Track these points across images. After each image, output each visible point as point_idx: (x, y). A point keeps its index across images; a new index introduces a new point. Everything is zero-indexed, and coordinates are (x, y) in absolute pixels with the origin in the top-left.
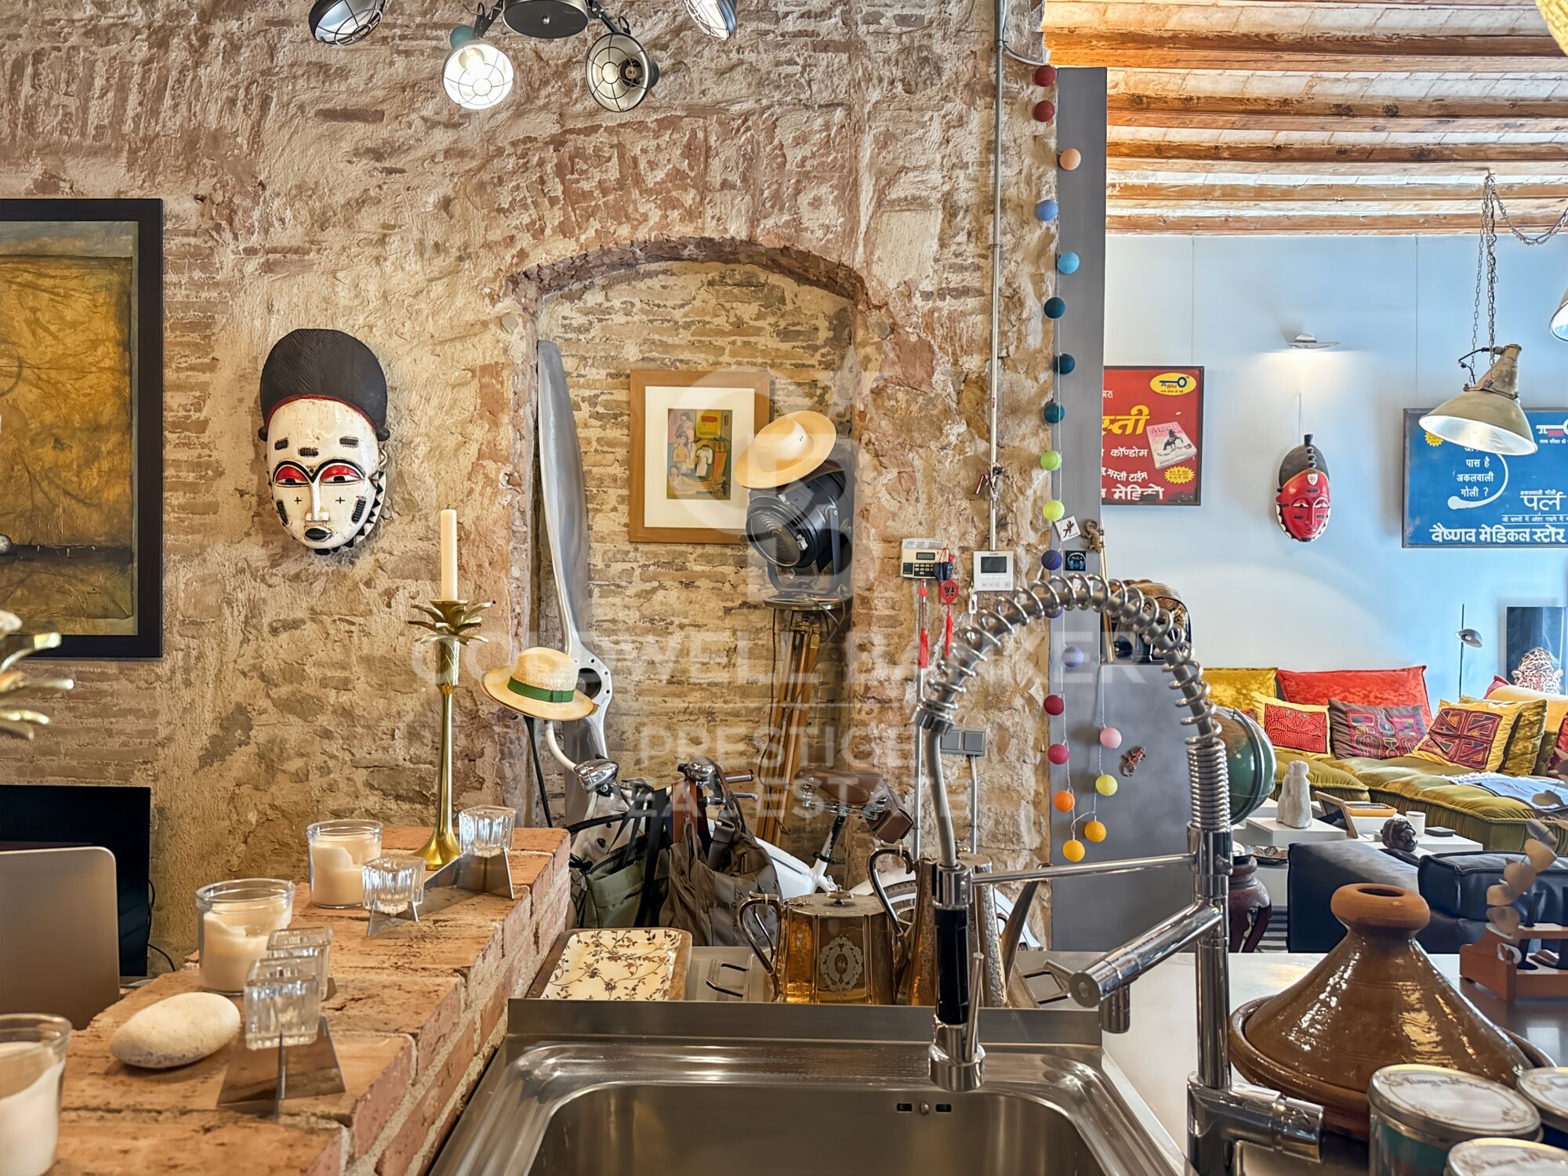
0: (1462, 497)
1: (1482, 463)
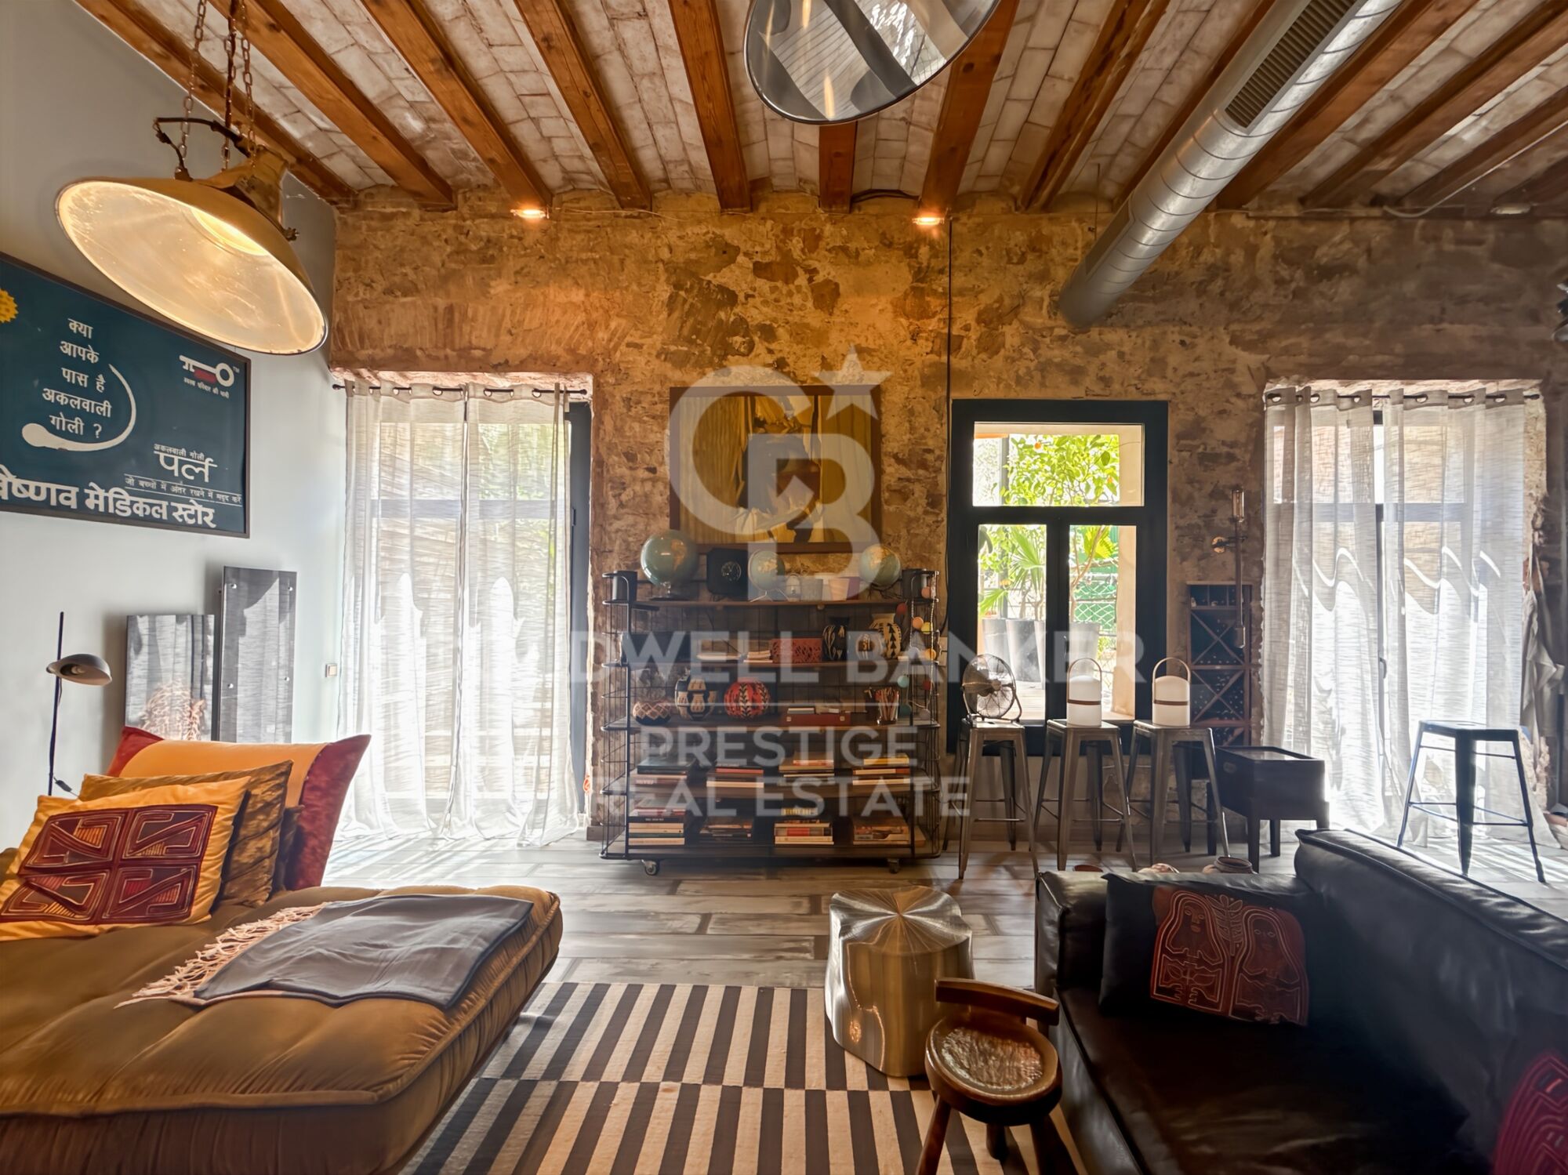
0: (52, 430)
1: (92, 381)
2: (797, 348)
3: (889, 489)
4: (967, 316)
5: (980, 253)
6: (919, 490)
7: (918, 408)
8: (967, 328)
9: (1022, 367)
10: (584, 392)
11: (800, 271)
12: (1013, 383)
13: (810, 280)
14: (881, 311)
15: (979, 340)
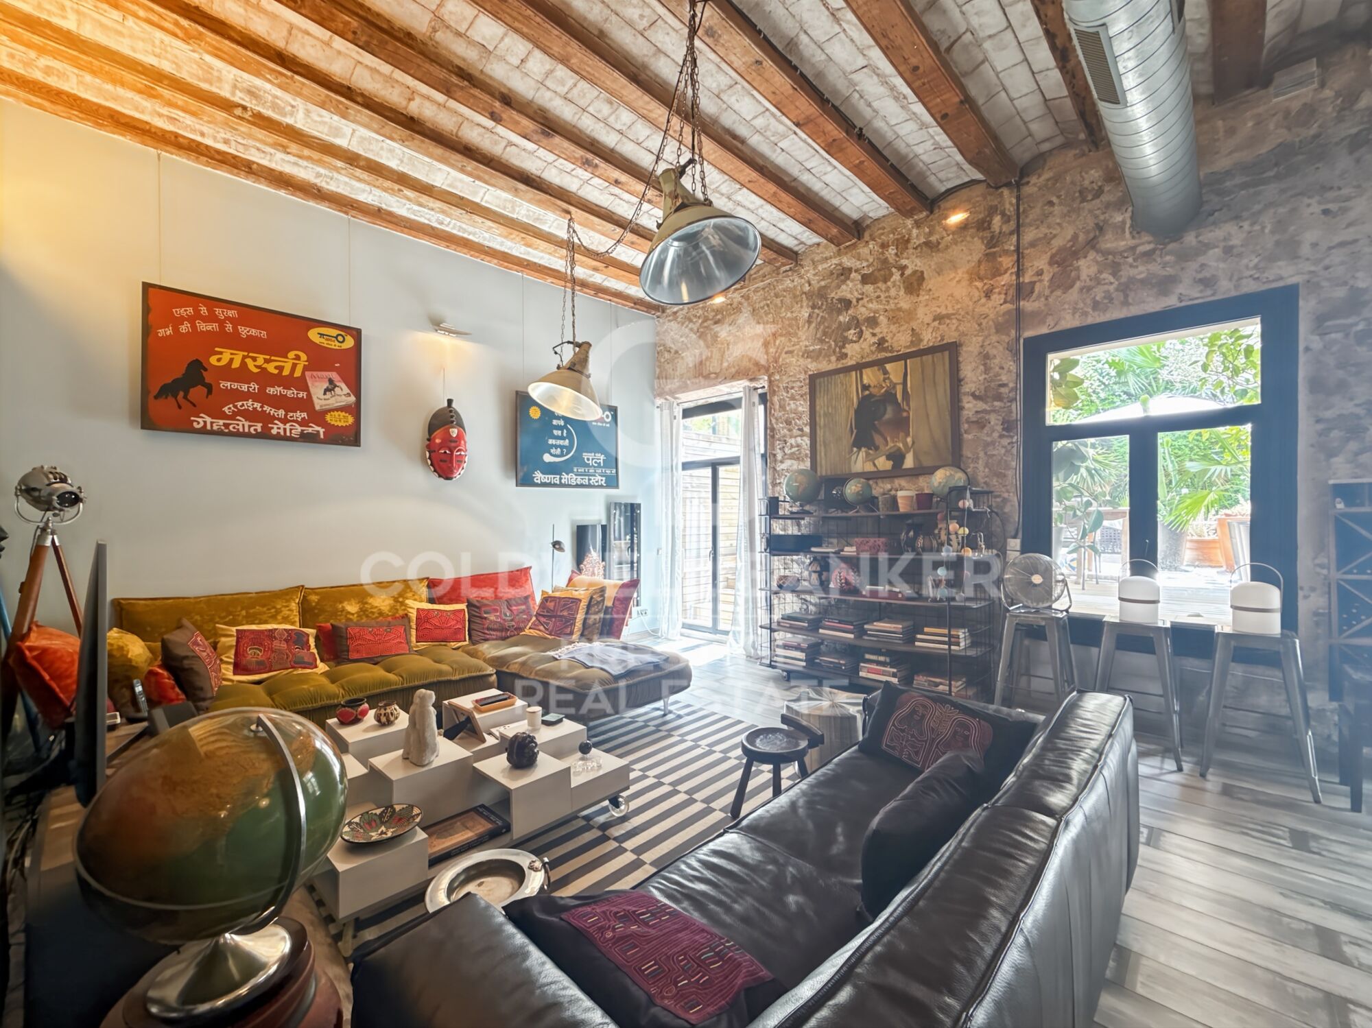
0: (551, 454)
1: (563, 433)
2: (893, 328)
3: (968, 421)
4: (1039, 262)
5: (1051, 203)
6: (994, 419)
7: (993, 352)
8: (1040, 273)
9: (1099, 293)
10: (764, 387)
11: (894, 270)
12: (1090, 310)
13: (902, 275)
14: (959, 282)
15: (1051, 280)
